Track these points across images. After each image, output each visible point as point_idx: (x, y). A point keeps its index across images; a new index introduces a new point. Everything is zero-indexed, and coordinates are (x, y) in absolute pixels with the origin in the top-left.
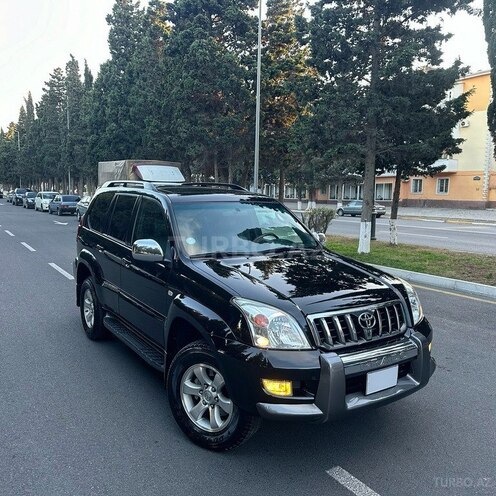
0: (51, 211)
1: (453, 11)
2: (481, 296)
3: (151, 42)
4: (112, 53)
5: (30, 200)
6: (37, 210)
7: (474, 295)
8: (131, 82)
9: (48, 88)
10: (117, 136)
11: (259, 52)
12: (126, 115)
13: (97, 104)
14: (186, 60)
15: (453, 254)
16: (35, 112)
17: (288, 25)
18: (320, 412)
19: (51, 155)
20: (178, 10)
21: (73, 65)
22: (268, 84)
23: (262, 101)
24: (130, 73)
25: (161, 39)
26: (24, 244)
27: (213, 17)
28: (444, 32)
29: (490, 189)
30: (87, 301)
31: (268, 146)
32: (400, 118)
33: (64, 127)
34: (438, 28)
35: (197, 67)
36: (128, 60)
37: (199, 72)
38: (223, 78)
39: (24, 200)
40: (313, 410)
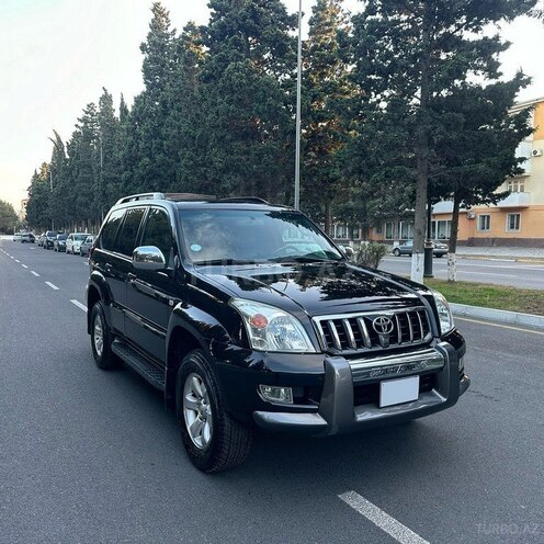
0: (83, 254)
1: (512, 18)
3: (185, 70)
4: (146, 83)
5: (61, 243)
6: (68, 252)
8: (165, 114)
9: (82, 125)
10: (151, 171)
12: (160, 149)
13: (130, 138)
14: (221, 84)
15: (520, 291)
16: (66, 150)
17: (332, 44)
18: (324, 422)
19: (83, 195)
20: (212, 33)
21: (106, 99)
22: (309, 107)
24: (164, 103)
25: (197, 66)
26: (48, 283)
27: (250, 39)
28: (502, 41)
30: (97, 328)
31: (310, 176)
32: (454, 136)
33: (97, 165)
34: (497, 38)
35: (233, 92)
36: (162, 90)
37: (235, 97)
38: (260, 103)
39: (55, 243)
40: (316, 420)
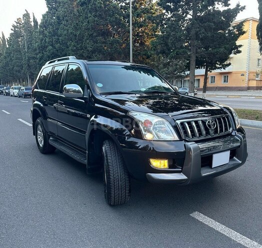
0: (19, 96)
2: (255, 127)
4: (48, 7)
5: (7, 91)
6: (11, 96)
7: (251, 126)
8: (59, 23)
9: (13, 29)
10: (53, 53)
11: (131, 3)
12: (57, 41)
13: (41, 36)
14: (90, 7)
16: (7, 43)
18: (186, 178)
19: (17, 66)
21: (27, 15)
22: (136, 20)
23: (133, 30)
24: (58, 18)
26: (4, 111)
29: (249, 80)
30: (39, 132)
32: (209, 34)
33: (24, 51)
35: (96, 11)
36: (57, 11)
37: (98, 14)
38: (111, 17)
39: (4, 91)
40: (181, 177)
